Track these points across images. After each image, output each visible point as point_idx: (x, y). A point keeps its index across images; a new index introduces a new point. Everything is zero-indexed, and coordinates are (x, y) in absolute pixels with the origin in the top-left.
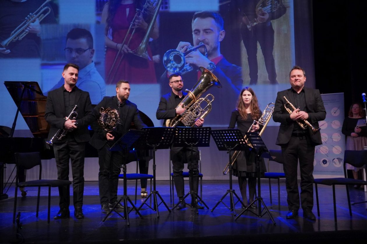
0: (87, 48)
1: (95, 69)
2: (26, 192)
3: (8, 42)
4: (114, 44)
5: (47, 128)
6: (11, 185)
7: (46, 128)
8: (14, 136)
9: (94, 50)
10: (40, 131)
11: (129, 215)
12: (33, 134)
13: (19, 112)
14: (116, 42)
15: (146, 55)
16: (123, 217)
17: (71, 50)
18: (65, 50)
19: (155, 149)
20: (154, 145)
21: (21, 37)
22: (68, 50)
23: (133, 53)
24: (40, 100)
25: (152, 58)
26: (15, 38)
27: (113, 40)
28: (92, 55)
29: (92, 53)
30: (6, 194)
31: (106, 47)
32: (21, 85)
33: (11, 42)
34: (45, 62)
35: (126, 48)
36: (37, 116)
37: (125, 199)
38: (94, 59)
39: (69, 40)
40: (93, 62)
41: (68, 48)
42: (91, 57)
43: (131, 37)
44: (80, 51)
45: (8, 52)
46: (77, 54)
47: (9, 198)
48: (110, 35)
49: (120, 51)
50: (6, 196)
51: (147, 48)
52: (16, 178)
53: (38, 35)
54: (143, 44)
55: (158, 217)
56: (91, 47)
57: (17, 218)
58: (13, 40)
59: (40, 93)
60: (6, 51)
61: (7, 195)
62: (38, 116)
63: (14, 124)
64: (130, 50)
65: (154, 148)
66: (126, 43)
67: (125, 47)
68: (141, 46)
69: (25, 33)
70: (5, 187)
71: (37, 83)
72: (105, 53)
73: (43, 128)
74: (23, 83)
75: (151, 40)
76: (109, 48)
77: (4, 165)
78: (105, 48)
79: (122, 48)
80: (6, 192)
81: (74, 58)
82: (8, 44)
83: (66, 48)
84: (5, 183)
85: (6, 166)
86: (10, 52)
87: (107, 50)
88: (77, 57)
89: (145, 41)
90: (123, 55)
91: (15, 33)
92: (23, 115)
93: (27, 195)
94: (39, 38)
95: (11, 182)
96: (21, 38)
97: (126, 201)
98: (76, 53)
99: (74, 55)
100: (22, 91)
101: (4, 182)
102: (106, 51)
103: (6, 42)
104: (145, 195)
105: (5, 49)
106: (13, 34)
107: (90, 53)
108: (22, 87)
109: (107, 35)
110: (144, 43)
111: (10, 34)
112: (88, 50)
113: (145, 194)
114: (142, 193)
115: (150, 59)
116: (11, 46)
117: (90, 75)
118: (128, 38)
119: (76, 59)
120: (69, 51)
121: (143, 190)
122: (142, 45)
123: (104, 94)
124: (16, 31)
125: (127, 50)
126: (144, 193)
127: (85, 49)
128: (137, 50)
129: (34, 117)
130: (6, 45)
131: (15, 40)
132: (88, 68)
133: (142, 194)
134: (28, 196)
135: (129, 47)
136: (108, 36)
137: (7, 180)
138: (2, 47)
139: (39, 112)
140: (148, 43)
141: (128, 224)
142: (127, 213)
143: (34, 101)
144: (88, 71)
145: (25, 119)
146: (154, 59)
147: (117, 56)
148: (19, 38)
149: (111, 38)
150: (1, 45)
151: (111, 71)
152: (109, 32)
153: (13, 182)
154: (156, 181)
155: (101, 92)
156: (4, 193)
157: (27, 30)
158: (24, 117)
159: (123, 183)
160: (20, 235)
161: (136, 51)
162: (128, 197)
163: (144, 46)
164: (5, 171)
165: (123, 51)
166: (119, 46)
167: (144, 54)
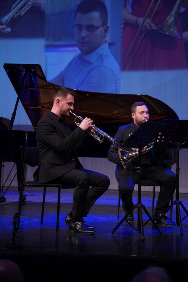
0: (101, 24)
1: (109, 51)
2: (26, 196)
3: (9, 17)
4: (133, 18)
8: (13, 129)
9: (108, 27)
11: (144, 227)
12: (34, 129)
13: (20, 101)
14: (136, 16)
15: (174, 31)
16: (137, 229)
17: (80, 27)
18: (73, 27)
19: (180, 148)
20: (177, 143)
21: (23, 11)
22: (77, 28)
23: (158, 29)
24: (43, 87)
25: (181, 36)
26: (17, 13)
27: (132, 13)
28: (105, 34)
29: (106, 31)
30: (4, 197)
31: (123, 22)
32: (22, 68)
33: (12, 17)
34: (50, 43)
35: (149, 24)
36: (39, 107)
37: (140, 207)
38: (108, 39)
39: (78, 14)
40: (107, 43)
41: (77, 25)
42: (105, 37)
43: (156, 8)
44: (91, 28)
45: (9, 31)
46: (88, 33)
47: (6, 202)
48: (129, 6)
49: (141, 27)
51: (175, 21)
53: (42, 9)
54: (171, 16)
55: (182, 234)
56: (105, 23)
57: (14, 220)
58: (14, 16)
59: (44, 78)
60: (6, 30)
61: (5, 199)
62: (41, 107)
63: (14, 115)
64: (153, 25)
65: (178, 146)
66: (149, 17)
67: (147, 22)
68: (168, 20)
69: (28, 7)
70: (2, 190)
71: (39, 66)
72: (122, 31)
74: (24, 66)
75: (182, 9)
76: (127, 24)
77: (2, 163)
78: (123, 24)
79: (144, 23)
80: (3, 195)
81: (85, 38)
82: (8, 21)
83: (74, 26)
85: (4, 165)
86: (11, 30)
87: (124, 26)
88: (88, 36)
89: (174, 12)
90: (144, 33)
91: (16, 6)
92: (24, 105)
93: (26, 200)
94: (43, 12)
95: (8, 186)
96: (23, 13)
97: (140, 210)
98: (87, 31)
99: (84, 33)
100: (23, 77)
102: (124, 28)
103: (6, 18)
105: (5, 26)
106: (14, 8)
107: (104, 31)
108: (23, 71)
109: (125, 6)
110: (173, 16)
111: (11, 8)
112: (101, 28)
115: (179, 37)
116: (12, 22)
117: (102, 59)
118: (152, 10)
119: (87, 40)
120: (79, 28)
122: (170, 18)
123: (118, 83)
124: (18, 4)
125: (150, 26)
127: (98, 26)
128: (164, 25)
129: (37, 108)
130: (6, 22)
131: (16, 16)
132: (100, 51)
134: (27, 202)
135: (153, 21)
136: (126, 8)
138: (2, 24)
139: (42, 102)
140: (178, 14)
141: (143, 238)
142: (141, 224)
143: (36, 89)
144: (101, 54)
145: (26, 110)
146: (184, 37)
147: (137, 33)
148: (20, 13)
149: (131, 11)
150: (1, 22)
151: (128, 53)
152: (128, 2)
154: (179, 194)
155: (115, 81)
156: (1, 195)
157: (29, 3)
158: (24, 108)
159: (137, 193)
160: (17, 239)
161: (161, 27)
162: (143, 205)
163: (172, 19)
164: (3, 170)
165: (145, 27)
166: (141, 20)
167: (172, 30)
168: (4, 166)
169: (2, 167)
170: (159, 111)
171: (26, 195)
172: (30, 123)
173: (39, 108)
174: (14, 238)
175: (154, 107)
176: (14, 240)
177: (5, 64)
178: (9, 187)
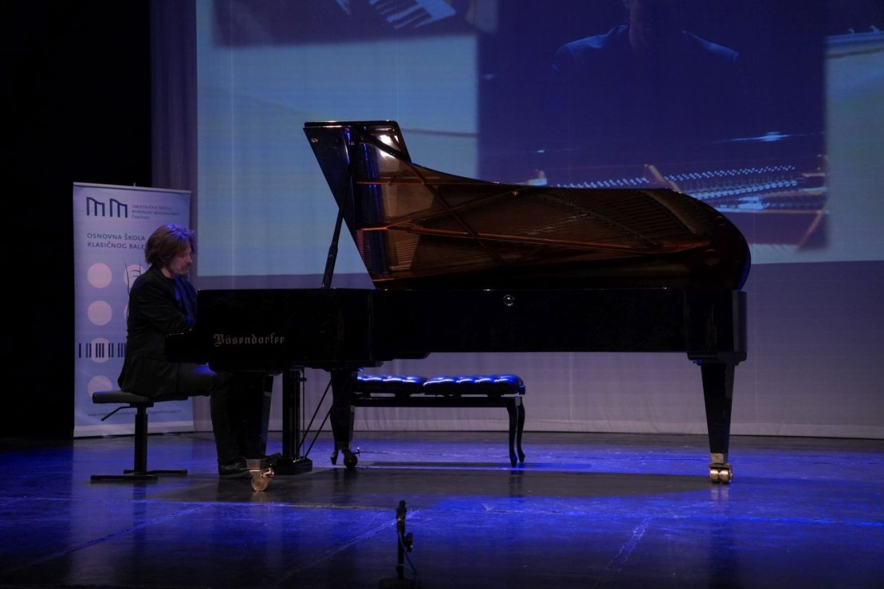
2: (357, 455)
5: (412, 264)
6: (317, 435)
7: (409, 265)
8: (332, 286)
10: (391, 272)
12: (374, 282)
24: (395, 177)
30: (308, 457)
36: (385, 228)
47: (313, 471)
50: (307, 464)
52: (329, 416)
61: (309, 461)
62: (390, 228)
70: (303, 440)
73: (402, 264)
77: (301, 371)
80: (306, 452)
84: (303, 431)
85: (305, 375)
93: (358, 463)
95: (318, 429)
101: (301, 429)
104: (722, 475)
113: (725, 473)
114: (713, 468)
121: (718, 458)
126: (720, 469)
129: (377, 231)
133: (714, 472)
134: (362, 468)
137: (308, 422)
139: (390, 214)
143: (375, 184)
153: (323, 429)
156: (301, 455)
164: (304, 389)
168: (304, 380)
169: (301, 383)
170: (694, 231)
171: (358, 453)
172: (363, 269)
173: (383, 231)
174: (401, 565)
175: (680, 218)
176: (400, 570)
177: (307, 124)
178: (320, 431)
